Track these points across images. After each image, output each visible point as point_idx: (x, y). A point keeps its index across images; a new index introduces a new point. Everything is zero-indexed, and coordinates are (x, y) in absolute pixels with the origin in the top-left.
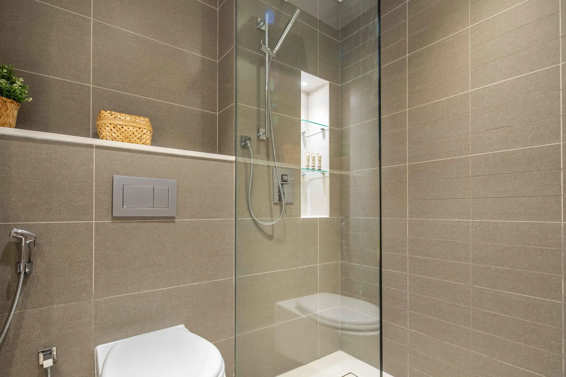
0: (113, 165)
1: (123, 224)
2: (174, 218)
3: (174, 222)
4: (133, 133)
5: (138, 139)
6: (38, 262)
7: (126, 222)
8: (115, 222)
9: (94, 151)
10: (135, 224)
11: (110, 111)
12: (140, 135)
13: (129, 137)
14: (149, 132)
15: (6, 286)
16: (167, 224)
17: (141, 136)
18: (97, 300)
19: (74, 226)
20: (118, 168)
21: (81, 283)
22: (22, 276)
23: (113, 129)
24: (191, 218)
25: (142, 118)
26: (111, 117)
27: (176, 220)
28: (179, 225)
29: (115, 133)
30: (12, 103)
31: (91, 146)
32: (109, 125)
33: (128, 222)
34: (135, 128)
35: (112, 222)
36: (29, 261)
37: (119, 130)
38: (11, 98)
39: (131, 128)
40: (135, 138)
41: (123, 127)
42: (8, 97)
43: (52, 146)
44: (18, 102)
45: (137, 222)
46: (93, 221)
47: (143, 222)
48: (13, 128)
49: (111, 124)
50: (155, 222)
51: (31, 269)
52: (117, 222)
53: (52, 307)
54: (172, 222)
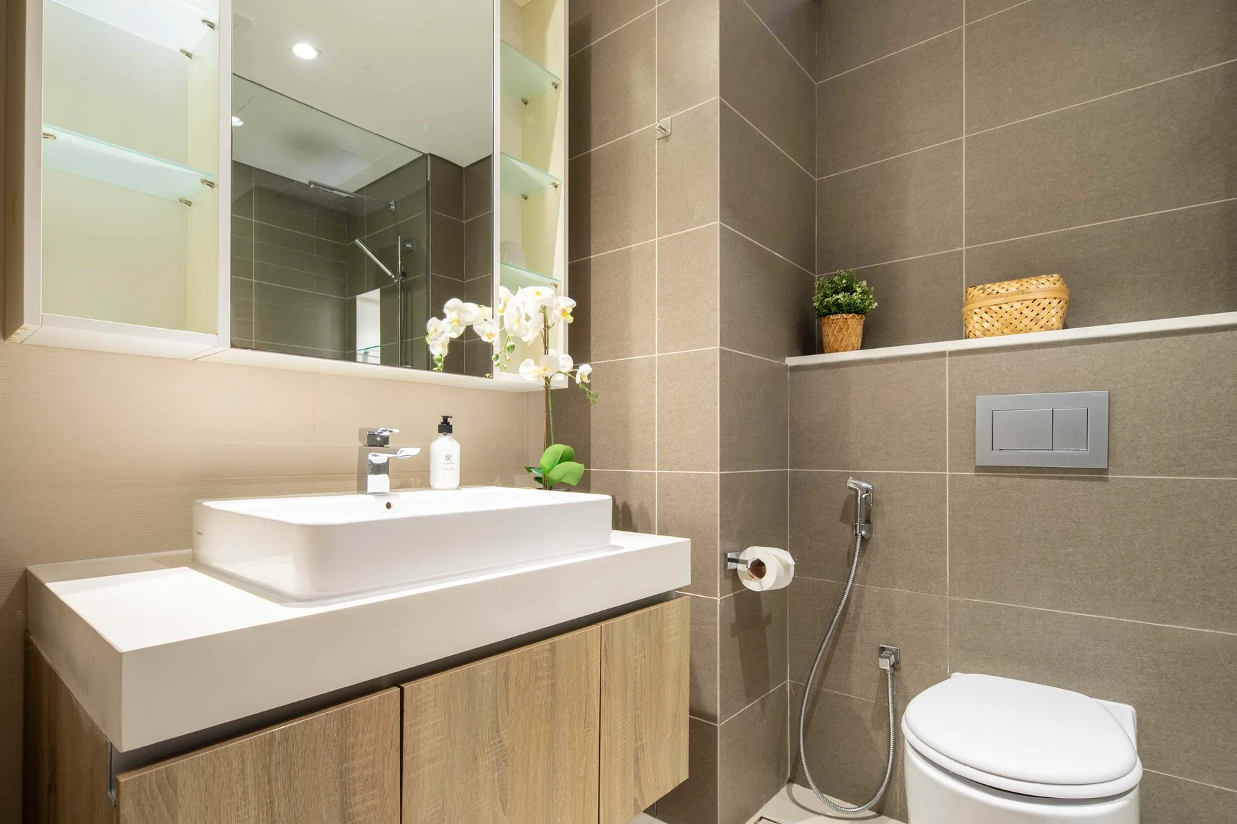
0: (977, 378)
1: (994, 479)
2: (1104, 471)
3: (1106, 480)
4: (1021, 313)
5: (1031, 321)
6: (877, 523)
7: (1001, 476)
8: (981, 475)
9: (947, 361)
10: (1018, 480)
11: (980, 285)
12: (1034, 313)
13: (1014, 322)
14: (1055, 302)
15: (847, 549)
16: (1088, 484)
17: (1038, 315)
18: (953, 598)
19: (920, 478)
20: (985, 383)
21: (931, 566)
22: (859, 539)
23: (984, 315)
24: (1154, 473)
25: (1043, 279)
26: (983, 295)
27: (1110, 476)
28: (1118, 487)
29: (988, 322)
30: (853, 317)
31: (942, 354)
32: (977, 311)
33: (1005, 476)
34: (1025, 302)
35: (976, 475)
36: (868, 521)
37: (994, 315)
38: (851, 313)
39: (1017, 305)
40: (1026, 321)
41: (1001, 308)
42: (849, 312)
43: (892, 365)
44: (860, 314)
45: (1021, 477)
46: (946, 471)
47: (1032, 477)
48: (857, 350)
49: (980, 308)
50: (1059, 478)
51: (870, 531)
52: (984, 476)
53: (894, 591)
54: (1099, 479)
